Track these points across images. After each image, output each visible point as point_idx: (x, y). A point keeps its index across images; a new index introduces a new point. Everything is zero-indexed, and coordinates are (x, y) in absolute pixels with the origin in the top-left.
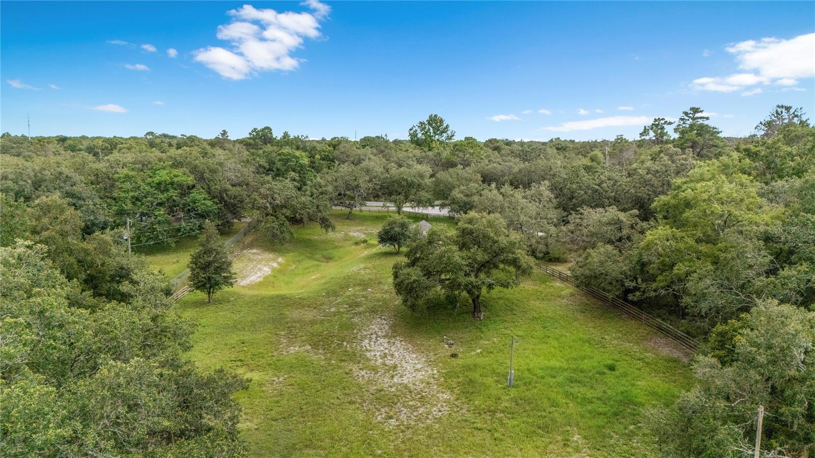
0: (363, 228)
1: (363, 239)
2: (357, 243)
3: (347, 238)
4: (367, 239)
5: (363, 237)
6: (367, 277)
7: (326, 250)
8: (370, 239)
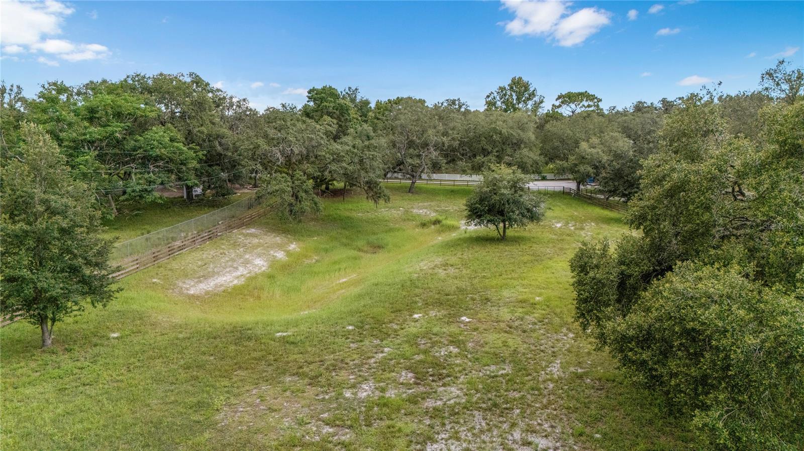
0: (433, 204)
1: (434, 219)
2: (423, 225)
3: (408, 218)
4: (440, 218)
5: (433, 215)
6: (452, 286)
7: (374, 234)
8: (446, 219)
